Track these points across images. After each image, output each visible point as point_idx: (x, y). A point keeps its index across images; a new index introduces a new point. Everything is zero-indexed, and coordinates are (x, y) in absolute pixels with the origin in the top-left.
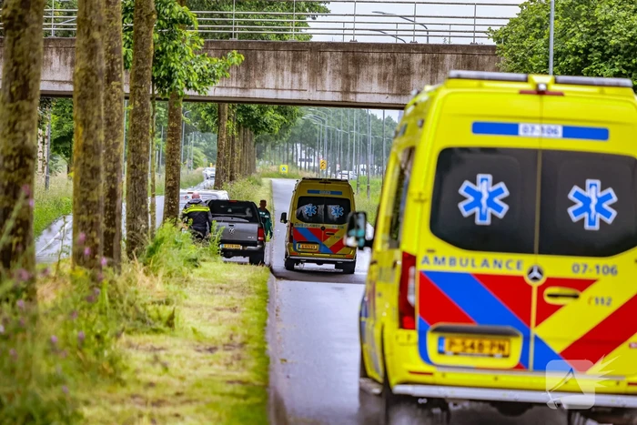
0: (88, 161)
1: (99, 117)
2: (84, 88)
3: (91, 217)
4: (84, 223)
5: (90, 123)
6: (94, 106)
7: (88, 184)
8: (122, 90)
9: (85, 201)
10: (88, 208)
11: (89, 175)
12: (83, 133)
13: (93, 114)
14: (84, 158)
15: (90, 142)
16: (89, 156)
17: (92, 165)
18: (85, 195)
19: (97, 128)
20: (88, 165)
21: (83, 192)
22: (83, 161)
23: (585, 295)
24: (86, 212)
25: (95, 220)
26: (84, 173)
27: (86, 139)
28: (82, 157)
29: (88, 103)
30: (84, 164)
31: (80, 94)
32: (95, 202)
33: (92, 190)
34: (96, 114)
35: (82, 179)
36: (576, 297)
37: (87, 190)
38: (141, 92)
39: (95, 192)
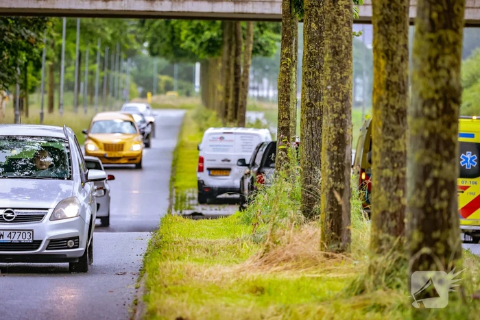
0: (392, 101)
1: (405, 46)
2: (386, 11)
3: (397, 171)
4: (387, 179)
5: (394, 53)
6: (399, 32)
7: (393, 131)
8: (351, 11)
9: (389, 150)
10: (392, 161)
11: (393, 119)
12: (386, 67)
13: (397, 43)
14: (387, 99)
15: (395, 78)
16: (394, 96)
17: (397, 107)
18: (389, 145)
19: (402, 60)
20: (393, 107)
21: (386, 141)
22: (385, 102)
23: (466, 192)
24: (391, 165)
25: (401, 176)
26: (387, 116)
27: (389, 74)
28: (384, 97)
29: (392, 28)
30: (387, 105)
31: (381, 18)
32: (401, 153)
33: (397, 137)
34: (401, 43)
35: (384, 126)
36: (463, 192)
37: (391, 138)
38: (319, 11)
39: (401, 141)
